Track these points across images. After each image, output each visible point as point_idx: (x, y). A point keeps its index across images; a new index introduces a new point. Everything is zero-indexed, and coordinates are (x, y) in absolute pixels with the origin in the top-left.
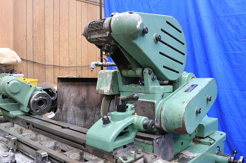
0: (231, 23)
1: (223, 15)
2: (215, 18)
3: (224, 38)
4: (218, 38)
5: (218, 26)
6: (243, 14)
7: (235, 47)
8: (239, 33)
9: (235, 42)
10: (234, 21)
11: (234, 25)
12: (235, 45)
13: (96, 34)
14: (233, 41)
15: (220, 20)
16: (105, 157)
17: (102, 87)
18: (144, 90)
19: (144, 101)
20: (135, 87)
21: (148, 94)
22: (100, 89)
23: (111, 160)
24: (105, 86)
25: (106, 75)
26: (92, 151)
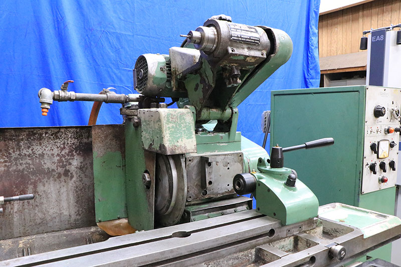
0: (109, 42)
1: (99, 29)
2: (87, 31)
3: (100, 62)
4: (89, 62)
5: (90, 43)
6: (125, 35)
7: (115, 77)
8: (120, 59)
9: (115, 70)
10: (114, 41)
11: (113, 46)
12: (115, 74)
13: (243, 48)
14: (112, 69)
15: (94, 36)
16: (304, 228)
17: (180, 141)
18: (227, 137)
19: (228, 154)
20: (212, 135)
21: (232, 144)
22: (176, 144)
23: (311, 228)
24: (187, 138)
25: (183, 118)
26: (285, 233)
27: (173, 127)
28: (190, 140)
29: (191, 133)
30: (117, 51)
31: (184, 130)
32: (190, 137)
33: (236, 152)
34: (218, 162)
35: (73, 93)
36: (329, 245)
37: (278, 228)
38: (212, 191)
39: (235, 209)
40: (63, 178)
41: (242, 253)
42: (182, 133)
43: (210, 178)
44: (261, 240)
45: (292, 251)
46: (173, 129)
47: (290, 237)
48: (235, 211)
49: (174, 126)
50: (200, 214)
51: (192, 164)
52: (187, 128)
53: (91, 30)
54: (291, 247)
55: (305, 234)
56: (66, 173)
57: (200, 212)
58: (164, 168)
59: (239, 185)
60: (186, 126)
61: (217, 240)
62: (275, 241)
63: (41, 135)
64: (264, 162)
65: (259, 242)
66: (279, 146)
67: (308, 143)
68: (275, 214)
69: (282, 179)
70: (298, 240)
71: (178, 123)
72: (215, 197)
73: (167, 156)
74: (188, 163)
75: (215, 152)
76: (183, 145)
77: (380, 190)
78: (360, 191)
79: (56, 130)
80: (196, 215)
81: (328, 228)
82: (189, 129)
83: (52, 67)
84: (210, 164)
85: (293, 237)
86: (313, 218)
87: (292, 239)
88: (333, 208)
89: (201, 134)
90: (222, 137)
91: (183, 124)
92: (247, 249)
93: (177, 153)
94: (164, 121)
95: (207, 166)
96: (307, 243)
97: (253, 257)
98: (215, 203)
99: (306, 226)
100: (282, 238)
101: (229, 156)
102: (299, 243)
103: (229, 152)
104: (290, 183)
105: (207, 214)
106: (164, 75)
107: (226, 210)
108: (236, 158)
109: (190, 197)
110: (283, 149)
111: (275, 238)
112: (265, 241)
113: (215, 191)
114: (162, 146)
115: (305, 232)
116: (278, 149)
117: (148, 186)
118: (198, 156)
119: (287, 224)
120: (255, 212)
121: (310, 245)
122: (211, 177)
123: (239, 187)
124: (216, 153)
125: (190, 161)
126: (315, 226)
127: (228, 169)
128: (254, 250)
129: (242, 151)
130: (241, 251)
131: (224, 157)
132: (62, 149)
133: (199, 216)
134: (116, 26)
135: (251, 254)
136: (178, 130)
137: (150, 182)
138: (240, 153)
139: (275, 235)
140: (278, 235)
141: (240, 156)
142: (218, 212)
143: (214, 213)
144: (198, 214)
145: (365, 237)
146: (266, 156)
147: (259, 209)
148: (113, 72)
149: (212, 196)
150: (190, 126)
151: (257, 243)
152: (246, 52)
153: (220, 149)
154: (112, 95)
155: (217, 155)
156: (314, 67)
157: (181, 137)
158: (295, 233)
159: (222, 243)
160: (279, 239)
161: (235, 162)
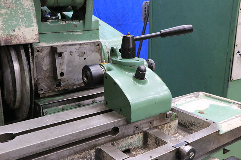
16: (155, 123)
17: (16, 29)
18: (82, 26)
19: (84, 43)
20: (64, 23)
21: (88, 33)
22: (11, 33)
23: (164, 123)
24: (26, 27)
25: (20, 3)
26: (132, 130)
27: (6, 14)
28: (30, 29)
29: (31, 21)
31: (22, 18)
32: (30, 25)
33: (93, 41)
34: (72, 52)
36: (177, 145)
37: (123, 125)
38: (67, 82)
39: (93, 99)
41: (79, 156)
42: (19, 20)
43: (62, 70)
44: (102, 139)
45: (142, 148)
46: (7, 17)
47: (138, 134)
48: (93, 102)
49: (9, 12)
50: (54, 106)
51: (41, 54)
52: (25, 15)
54: (140, 144)
55: (156, 130)
57: (54, 104)
59: (87, 77)
60: (24, 12)
61: (42, 144)
62: (120, 139)
64: (116, 52)
65: (98, 142)
66: (131, 34)
67: (163, 31)
68: (121, 110)
69: (131, 71)
70: (148, 136)
71: (13, 9)
72: (71, 88)
74: (36, 54)
75: (68, 41)
76: (22, 35)
78: (230, 78)
80: (48, 108)
81: (185, 120)
84: (60, 55)
85: (141, 133)
86: (167, 113)
87: (141, 135)
88: (196, 97)
89: (51, 23)
90: (76, 25)
91: (20, 10)
92: (84, 150)
93: (14, 44)
95: (57, 56)
96: (156, 141)
97: (93, 158)
98: (72, 95)
99: (158, 121)
100: (129, 136)
101: (85, 46)
102: (149, 140)
103: (84, 42)
104: (140, 76)
105: (61, 107)
107: (83, 101)
108: (93, 48)
109: (42, 90)
110: (135, 38)
111: (120, 136)
112: (107, 140)
113: (71, 82)
115: (156, 127)
116: (129, 37)
118: (48, 46)
119: (132, 121)
120: (104, 107)
121: (159, 142)
122: (63, 68)
123: (87, 79)
124: (70, 43)
125: (38, 51)
126: (168, 120)
127: (85, 59)
128: (94, 150)
129: (101, 40)
130: (76, 153)
131: (79, 46)
133: (52, 108)
135: (90, 155)
136: (14, 17)
138: (97, 42)
139: (120, 133)
140: (124, 133)
141: (98, 45)
142: (73, 104)
143: (70, 105)
144: (51, 107)
145: (221, 133)
146: (118, 45)
147: (107, 103)
149: (67, 87)
150: (30, 13)
151: (96, 143)
153: (74, 38)
155: (70, 45)
157: (18, 25)
158: (144, 129)
159: (50, 147)
160: (125, 136)
161: (92, 52)
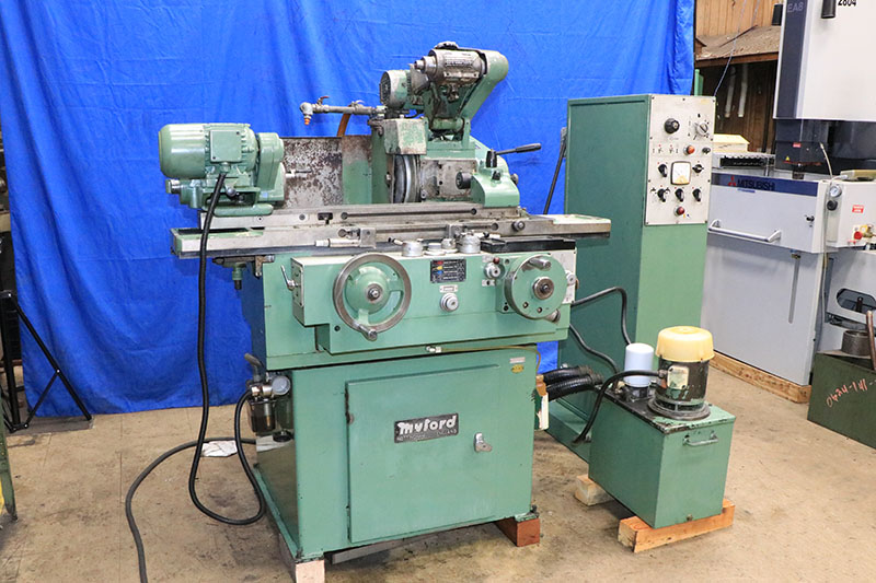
0: (358, 35)
1: (343, 18)
3: (345, 62)
5: (332, 38)
6: (378, 24)
11: (362, 41)
12: (365, 77)
13: (457, 72)
14: (361, 71)
17: (412, 145)
18: (461, 145)
21: (465, 152)
22: (408, 147)
24: (418, 143)
25: (417, 126)
26: (487, 214)
27: (407, 133)
28: (421, 144)
30: (368, 47)
31: (417, 136)
32: (421, 142)
33: (469, 159)
35: (327, 106)
37: (480, 209)
38: (444, 192)
40: (312, 187)
42: (414, 138)
44: (464, 215)
46: (407, 135)
53: (334, 20)
56: (316, 182)
58: (401, 167)
59: (459, 179)
60: (418, 133)
63: (293, 145)
68: (480, 200)
69: (490, 175)
71: (411, 130)
72: (448, 198)
73: (402, 156)
75: (446, 157)
76: (415, 149)
77: (677, 225)
78: (643, 222)
79: (307, 141)
82: (420, 135)
83: (286, 71)
84: (440, 167)
89: (435, 142)
90: (454, 145)
91: (416, 131)
93: (409, 153)
94: (399, 129)
95: (438, 168)
106: (405, 90)
108: (469, 165)
109: (424, 195)
110: (497, 153)
111: (477, 217)
112: (468, 216)
113: (448, 192)
114: (398, 148)
117: (389, 184)
118: (432, 160)
122: (442, 177)
123: (460, 183)
125: (424, 163)
132: (312, 159)
134: (367, 14)
136: (411, 136)
137: (390, 181)
138: (473, 160)
140: (480, 215)
141: (474, 163)
148: (362, 74)
149: (445, 196)
151: (461, 216)
152: (459, 75)
154: (361, 107)
155: (449, 161)
156: (683, 59)
157: (413, 141)
